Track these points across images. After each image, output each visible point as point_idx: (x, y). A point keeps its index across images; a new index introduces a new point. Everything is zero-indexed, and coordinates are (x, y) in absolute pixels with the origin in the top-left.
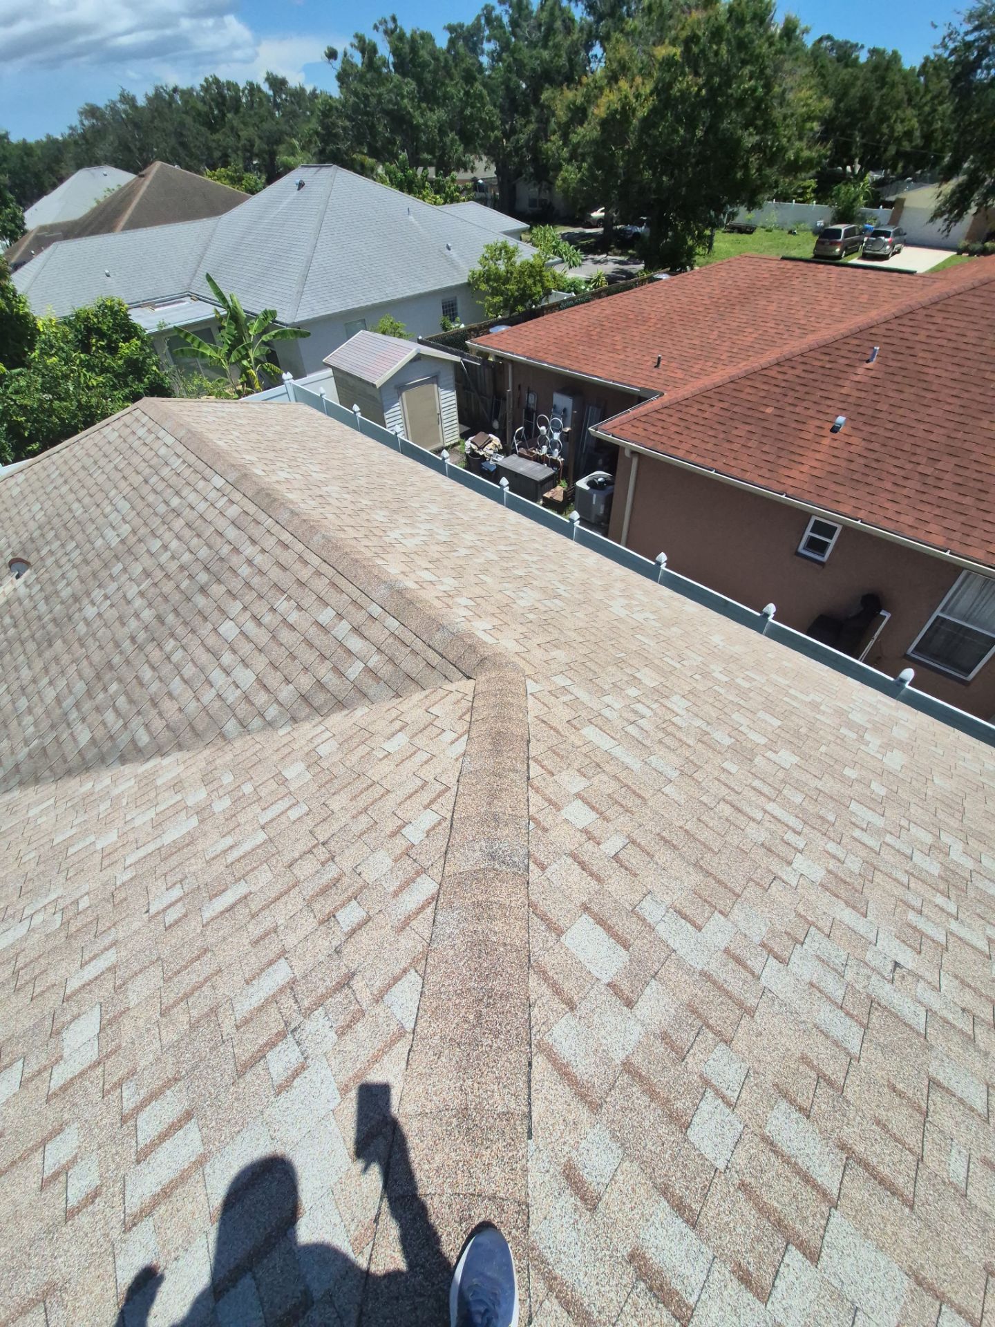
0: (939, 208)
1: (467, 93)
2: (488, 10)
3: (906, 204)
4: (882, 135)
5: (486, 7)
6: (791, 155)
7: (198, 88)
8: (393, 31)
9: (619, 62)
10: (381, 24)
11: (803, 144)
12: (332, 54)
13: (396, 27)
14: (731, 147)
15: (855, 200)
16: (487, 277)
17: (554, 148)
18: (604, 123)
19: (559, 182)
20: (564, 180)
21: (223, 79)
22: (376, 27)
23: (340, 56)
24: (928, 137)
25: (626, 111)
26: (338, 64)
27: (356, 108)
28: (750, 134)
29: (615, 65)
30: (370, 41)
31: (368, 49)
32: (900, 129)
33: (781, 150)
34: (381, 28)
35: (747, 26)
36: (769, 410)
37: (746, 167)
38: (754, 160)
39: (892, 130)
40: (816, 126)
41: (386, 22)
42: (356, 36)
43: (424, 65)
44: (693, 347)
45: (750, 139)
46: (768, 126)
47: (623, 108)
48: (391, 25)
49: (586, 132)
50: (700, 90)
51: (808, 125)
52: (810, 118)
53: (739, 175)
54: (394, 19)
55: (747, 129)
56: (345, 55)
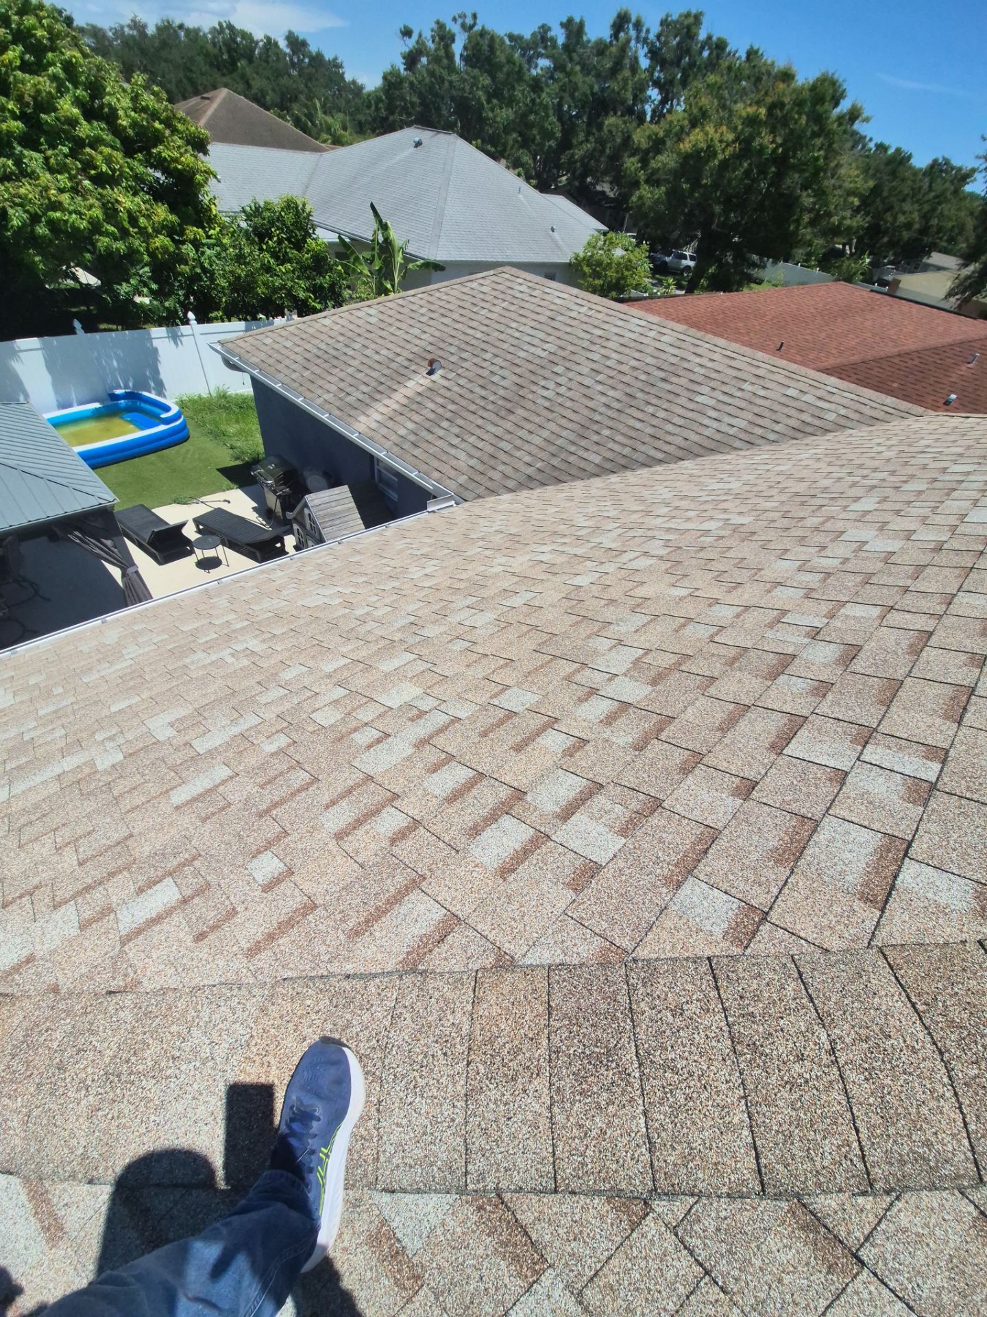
0: (953, 289)
1: (533, 101)
2: (545, 29)
3: (901, 285)
4: (886, 222)
5: (543, 26)
6: (835, 220)
7: (207, 30)
8: (471, 27)
9: (701, 109)
10: (460, 17)
11: (848, 213)
12: (407, 33)
13: (475, 24)
14: (789, 204)
15: (855, 274)
16: (588, 261)
17: (633, 168)
18: (687, 157)
19: (634, 198)
20: (641, 198)
21: (238, 26)
22: (455, 19)
23: (415, 37)
24: (924, 231)
25: (711, 151)
26: (411, 43)
27: (431, 89)
28: (809, 196)
29: (695, 111)
30: (450, 31)
31: (444, 38)
32: (902, 219)
33: (829, 215)
34: (460, 21)
35: (827, 104)
36: (895, 385)
37: (798, 221)
38: (806, 218)
39: (895, 218)
40: (856, 202)
41: (465, 16)
42: (438, 22)
43: (500, 67)
44: (807, 341)
45: (807, 200)
46: (821, 194)
47: (709, 147)
48: (469, 21)
49: (666, 160)
50: (777, 148)
51: (851, 199)
52: (851, 193)
53: (792, 228)
54: (475, 16)
55: (806, 190)
56: (420, 36)
